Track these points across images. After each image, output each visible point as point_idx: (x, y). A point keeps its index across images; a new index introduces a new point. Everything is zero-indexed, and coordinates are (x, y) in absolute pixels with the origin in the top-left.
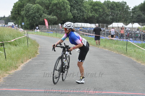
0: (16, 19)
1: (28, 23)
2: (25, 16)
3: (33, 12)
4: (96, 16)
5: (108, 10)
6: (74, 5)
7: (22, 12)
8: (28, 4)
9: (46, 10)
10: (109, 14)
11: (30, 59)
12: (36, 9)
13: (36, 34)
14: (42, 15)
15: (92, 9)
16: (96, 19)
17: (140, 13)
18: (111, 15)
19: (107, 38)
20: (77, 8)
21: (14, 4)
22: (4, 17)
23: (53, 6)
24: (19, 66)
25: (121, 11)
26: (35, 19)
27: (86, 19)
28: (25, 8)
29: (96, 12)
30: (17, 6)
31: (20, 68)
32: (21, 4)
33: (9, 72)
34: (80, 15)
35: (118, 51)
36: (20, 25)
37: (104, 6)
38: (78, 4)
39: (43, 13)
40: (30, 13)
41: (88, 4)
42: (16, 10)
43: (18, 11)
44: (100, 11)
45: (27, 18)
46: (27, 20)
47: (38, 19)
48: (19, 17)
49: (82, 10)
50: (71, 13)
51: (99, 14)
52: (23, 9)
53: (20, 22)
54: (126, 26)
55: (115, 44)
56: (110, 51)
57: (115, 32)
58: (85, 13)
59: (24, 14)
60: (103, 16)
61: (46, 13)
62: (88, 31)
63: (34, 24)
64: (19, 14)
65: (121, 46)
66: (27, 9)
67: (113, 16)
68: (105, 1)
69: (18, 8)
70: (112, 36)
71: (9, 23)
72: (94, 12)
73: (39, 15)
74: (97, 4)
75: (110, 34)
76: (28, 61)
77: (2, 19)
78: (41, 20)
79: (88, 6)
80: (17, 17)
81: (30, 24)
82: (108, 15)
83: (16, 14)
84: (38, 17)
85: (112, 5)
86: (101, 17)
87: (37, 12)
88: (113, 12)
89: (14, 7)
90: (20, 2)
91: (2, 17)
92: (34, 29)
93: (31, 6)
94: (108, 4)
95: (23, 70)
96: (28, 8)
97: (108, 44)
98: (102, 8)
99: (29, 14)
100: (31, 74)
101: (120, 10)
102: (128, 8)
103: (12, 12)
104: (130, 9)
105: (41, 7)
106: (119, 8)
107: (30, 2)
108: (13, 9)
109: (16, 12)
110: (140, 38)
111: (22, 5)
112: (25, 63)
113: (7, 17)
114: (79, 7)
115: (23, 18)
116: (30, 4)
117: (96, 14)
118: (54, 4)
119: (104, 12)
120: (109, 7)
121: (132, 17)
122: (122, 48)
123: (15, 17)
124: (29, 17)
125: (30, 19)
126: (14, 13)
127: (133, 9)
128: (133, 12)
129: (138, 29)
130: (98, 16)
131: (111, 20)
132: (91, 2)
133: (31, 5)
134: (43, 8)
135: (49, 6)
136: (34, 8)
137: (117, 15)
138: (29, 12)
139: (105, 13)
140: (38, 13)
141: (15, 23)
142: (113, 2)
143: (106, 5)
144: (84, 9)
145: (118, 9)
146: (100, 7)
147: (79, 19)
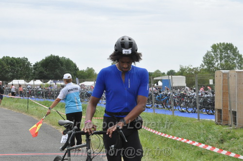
10: (9, 71)
17: (42, 69)
18: (11, 72)
19: (8, 96)
25: (22, 68)
35: (18, 110)
37: (3, 62)
54: (27, 83)
55: (16, 102)
56: (10, 110)
57: (16, 90)
60: (2, 73)
65: (22, 105)
67: (13, 73)
68: (4, 57)
70: (13, 94)
75: (10, 92)
82: (7, 72)
85: (12, 61)
88: (13, 69)
94: (7, 60)
97: (7, 103)
101: (20, 67)
102: (29, 63)
104: (31, 66)
106: (19, 64)
110: (43, 95)
119: (3, 69)
120: (8, 63)
121: (34, 73)
122: (24, 106)
127: (34, 65)
128: (35, 69)
129: (40, 86)
131: (11, 77)
137: (17, 72)
139: (5, 69)
142: (13, 58)
143: (5, 61)
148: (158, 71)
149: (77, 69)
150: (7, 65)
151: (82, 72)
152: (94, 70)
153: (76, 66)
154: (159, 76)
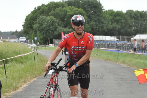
0: (28, 33)
1: (42, 37)
2: (38, 29)
3: (47, 24)
4: (117, 28)
5: (131, 21)
6: (92, 15)
7: (34, 25)
8: (41, 16)
9: (61, 22)
10: (132, 25)
11: (35, 78)
12: (51, 22)
13: (50, 50)
14: (57, 28)
15: (113, 20)
16: (117, 31)
18: (134, 26)
20: (95, 19)
21: (26, 16)
22: (16, 31)
23: (68, 17)
24: (21, 86)
25: (146, 21)
26: (49, 32)
27: (106, 31)
28: (37, 21)
29: (118, 23)
30: (29, 19)
31: (21, 89)
32: (33, 16)
33: (7, 94)
34: (99, 27)
36: (32, 40)
37: (126, 16)
38: (96, 15)
39: (58, 26)
40: (44, 26)
41: (108, 14)
42: (28, 23)
43: (31, 25)
44: (122, 22)
45: (41, 32)
46: (40, 34)
47: (52, 33)
48: (32, 31)
49: (101, 21)
50: (88, 25)
51: (121, 25)
52: (35, 22)
53: (32, 37)
56: (129, 66)
57: (138, 45)
58: (104, 25)
59: (37, 27)
60: (126, 28)
61: (61, 26)
62: (108, 44)
63: (49, 39)
64: (31, 28)
65: (142, 61)
66: (40, 22)
67: (137, 27)
68: (127, 11)
69: (31, 21)
71: (20, 38)
72: (115, 23)
73: (54, 28)
74: (119, 14)
75: (132, 47)
76: (32, 81)
77: (14, 34)
78: (56, 33)
79: (108, 17)
80: (29, 31)
81: (44, 38)
82: (130, 26)
83: (28, 28)
84: (52, 31)
85: (135, 15)
86: (123, 28)
87: (52, 24)
88: (137, 23)
89: (25, 20)
90: (32, 15)
91: (14, 32)
92: (49, 45)
93: (45, 19)
94: (131, 14)
95: (23, 91)
96: (41, 20)
97: (128, 59)
98: (124, 19)
99: (43, 28)
100: (31, 95)
103: (24, 26)
105: (56, 19)
106: (143, 17)
107: (44, 14)
108: (25, 22)
109: (28, 26)
111: (35, 18)
112: (29, 83)
113: (19, 32)
114: (98, 18)
115: (36, 32)
116: (43, 16)
117: (117, 26)
118: (70, 15)
119: (126, 23)
120: (131, 17)
122: (144, 63)
123: (27, 31)
124: (43, 31)
125: (44, 33)
126: (25, 27)
130: (119, 27)
131: (135, 32)
132: (111, 12)
133: (45, 17)
134: (58, 20)
135: (65, 18)
136: (48, 21)
137: (141, 26)
138: (42, 26)
139: (128, 24)
140: (52, 26)
141: (27, 37)
143: (128, 15)
144: (103, 20)
145: (143, 19)
146: (122, 17)
147: (98, 31)
150: (131, 19)
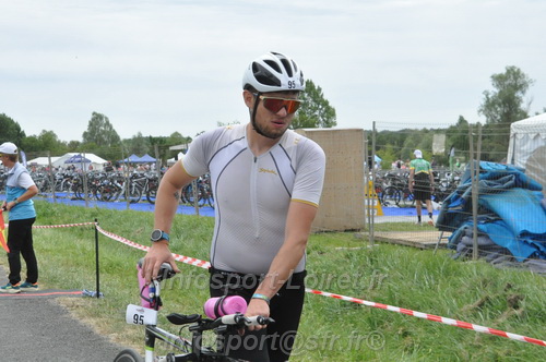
148: (176, 134)
149: (23, 134)
151: (32, 139)
152: (54, 135)
153: (18, 128)
154: (180, 143)
